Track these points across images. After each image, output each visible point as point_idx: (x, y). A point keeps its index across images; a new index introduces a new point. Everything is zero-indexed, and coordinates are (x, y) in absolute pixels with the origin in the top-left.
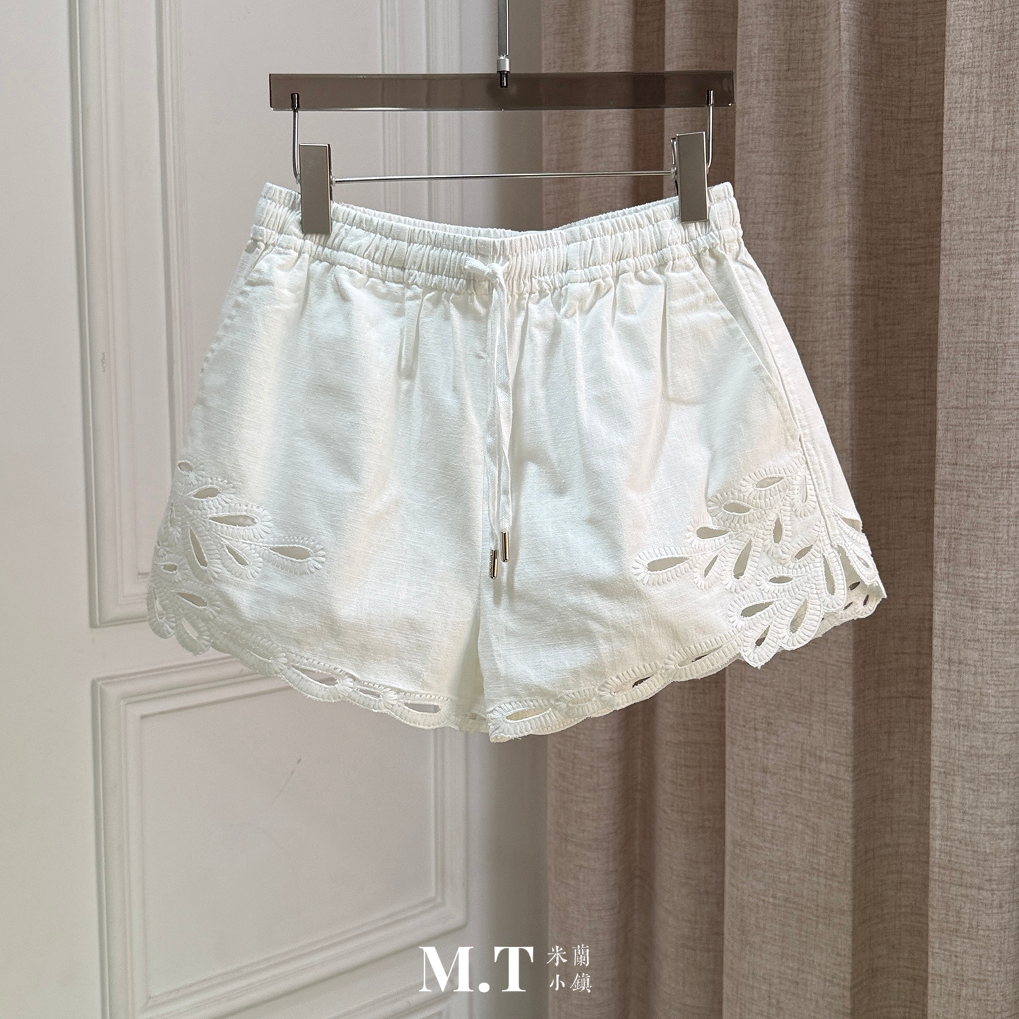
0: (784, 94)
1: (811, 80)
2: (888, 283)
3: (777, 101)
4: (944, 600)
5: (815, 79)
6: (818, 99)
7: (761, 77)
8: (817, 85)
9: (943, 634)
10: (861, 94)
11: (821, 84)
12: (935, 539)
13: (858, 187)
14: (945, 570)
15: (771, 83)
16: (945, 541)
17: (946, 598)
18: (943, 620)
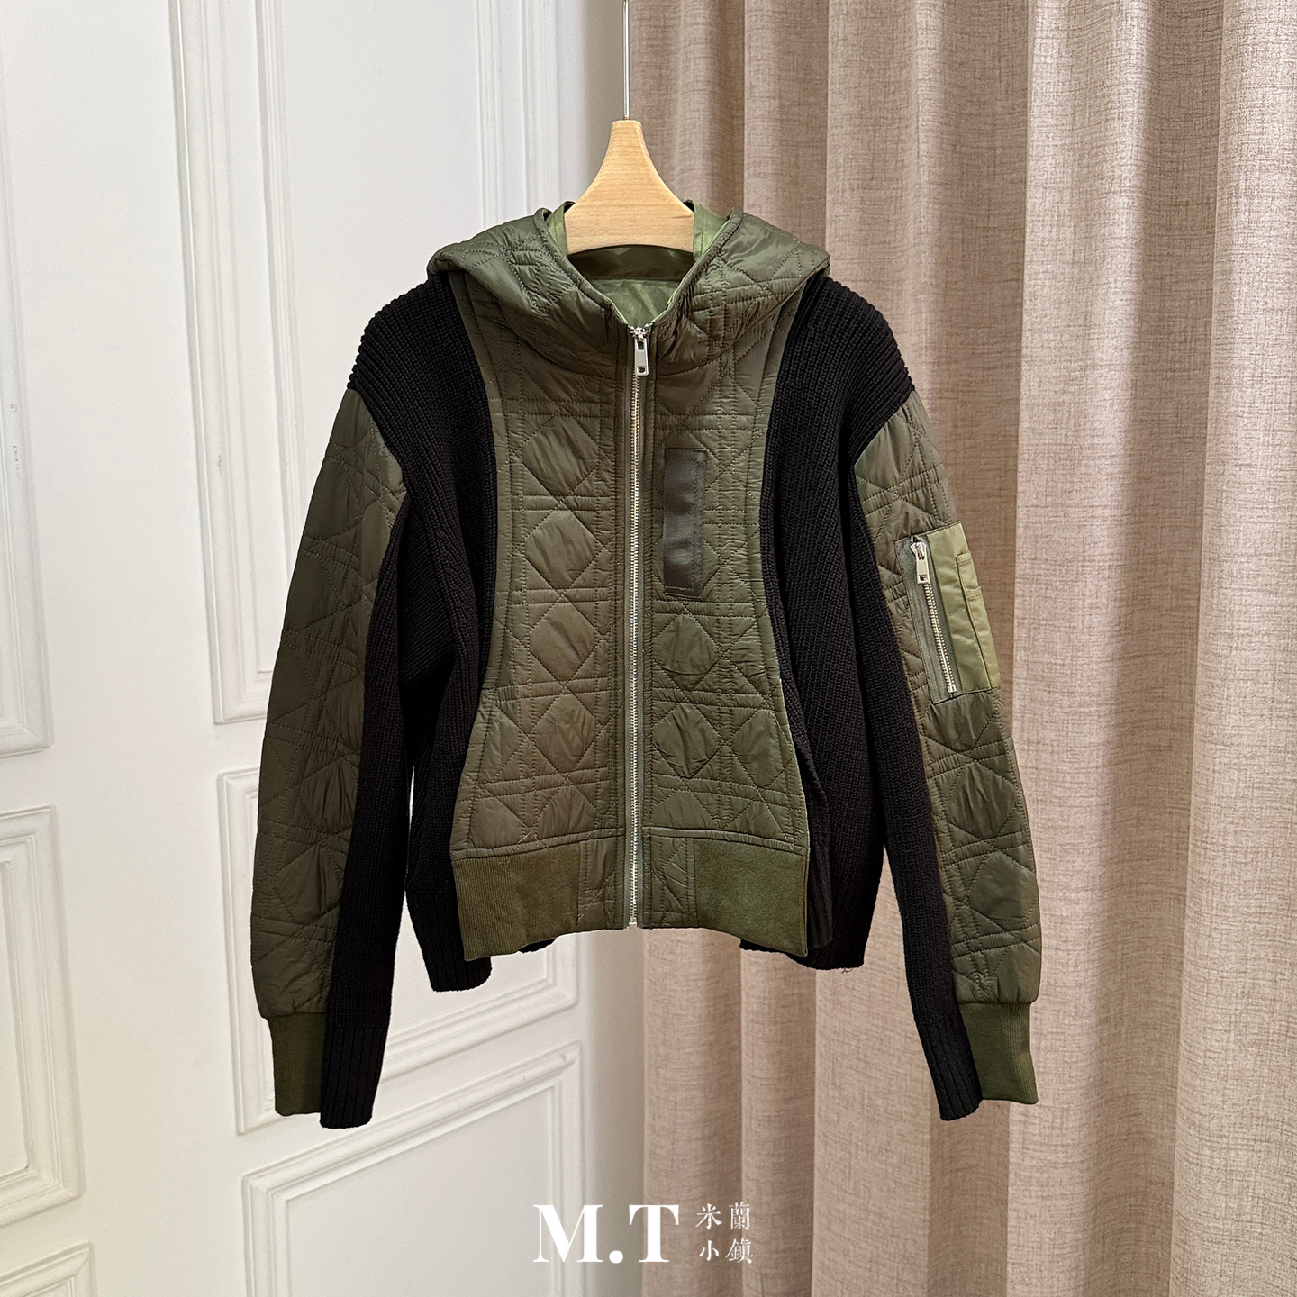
0: (868, 203)
1: (894, 189)
2: (966, 386)
3: (862, 210)
4: (1024, 686)
5: (897, 189)
6: (900, 208)
7: (847, 186)
8: (899, 195)
9: (1023, 717)
10: (941, 203)
11: (903, 194)
12: (1016, 629)
13: (938, 294)
14: (1024, 658)
15: (855, 192)
16: (1024, 630)
17: (1026, 684)
18: (1023, 704)
